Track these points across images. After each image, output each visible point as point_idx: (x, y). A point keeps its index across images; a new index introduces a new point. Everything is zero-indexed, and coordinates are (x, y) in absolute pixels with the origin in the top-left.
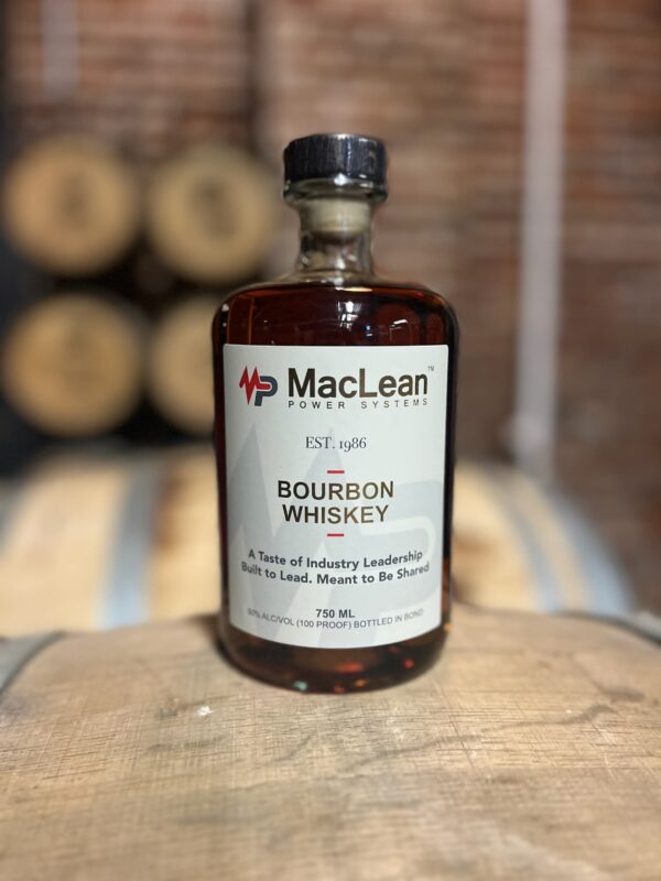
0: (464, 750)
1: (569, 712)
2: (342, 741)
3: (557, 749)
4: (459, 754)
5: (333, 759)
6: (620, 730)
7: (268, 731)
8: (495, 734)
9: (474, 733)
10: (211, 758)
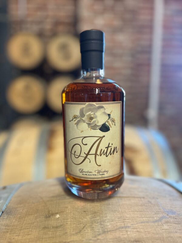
2: (93, 228)
4: (125, 232)
5: (91, 233)
7: (74, 224)
8: (135, 226)
9: (129, 226)
10: (59, 232)
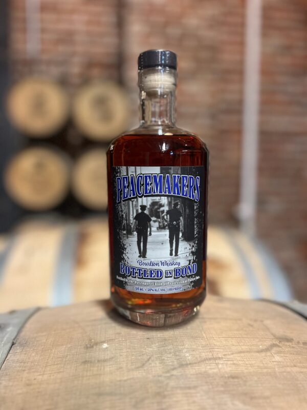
0: (216, 363)
1: (261, 347)
2: (164, 360)
3: (255, 363)
4: (213, 366)
5: (161, 368)
6: (282, 355)
8: (229, 357)
9: (220, 356)
10: (109, 367)
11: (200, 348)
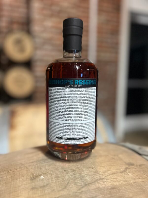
0: (103, 182)
1: (121, 170)
2: (76, 182)
3: (121, 179)
4: (102, 183)
5: (75, 187)
7: (59, 181)
9: (104, 177)
10: (47, 190)
11: (93, 174)
